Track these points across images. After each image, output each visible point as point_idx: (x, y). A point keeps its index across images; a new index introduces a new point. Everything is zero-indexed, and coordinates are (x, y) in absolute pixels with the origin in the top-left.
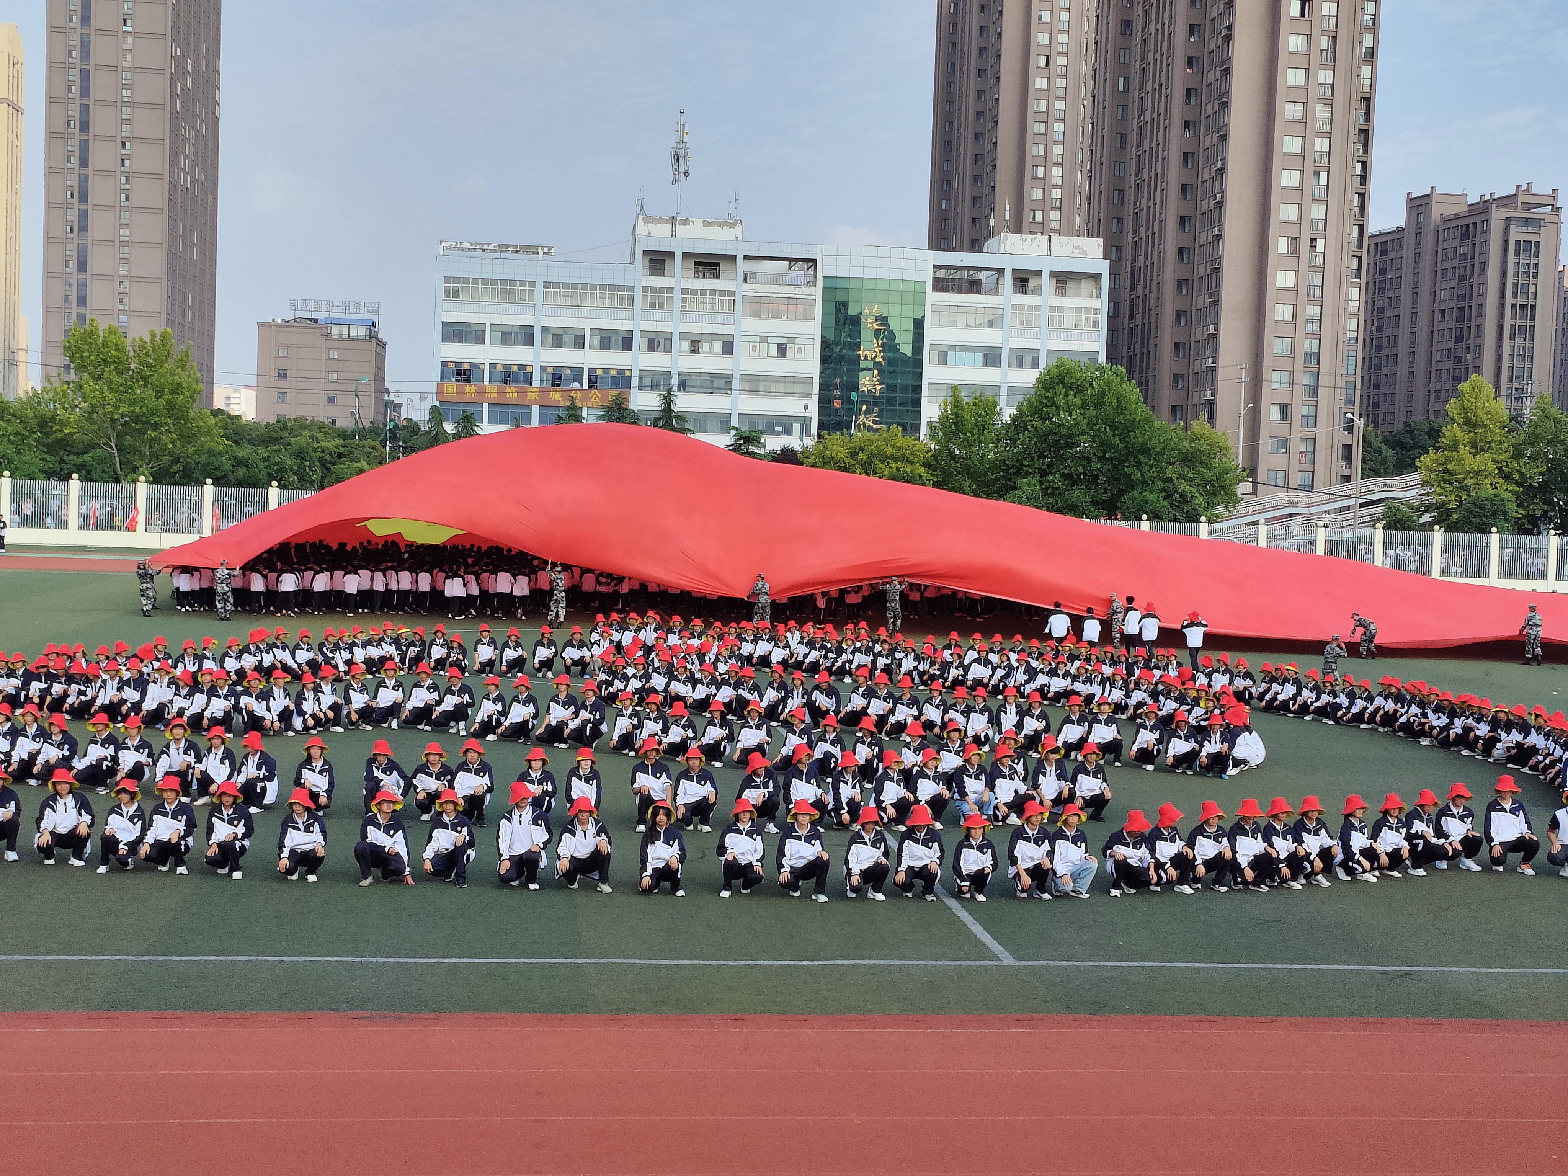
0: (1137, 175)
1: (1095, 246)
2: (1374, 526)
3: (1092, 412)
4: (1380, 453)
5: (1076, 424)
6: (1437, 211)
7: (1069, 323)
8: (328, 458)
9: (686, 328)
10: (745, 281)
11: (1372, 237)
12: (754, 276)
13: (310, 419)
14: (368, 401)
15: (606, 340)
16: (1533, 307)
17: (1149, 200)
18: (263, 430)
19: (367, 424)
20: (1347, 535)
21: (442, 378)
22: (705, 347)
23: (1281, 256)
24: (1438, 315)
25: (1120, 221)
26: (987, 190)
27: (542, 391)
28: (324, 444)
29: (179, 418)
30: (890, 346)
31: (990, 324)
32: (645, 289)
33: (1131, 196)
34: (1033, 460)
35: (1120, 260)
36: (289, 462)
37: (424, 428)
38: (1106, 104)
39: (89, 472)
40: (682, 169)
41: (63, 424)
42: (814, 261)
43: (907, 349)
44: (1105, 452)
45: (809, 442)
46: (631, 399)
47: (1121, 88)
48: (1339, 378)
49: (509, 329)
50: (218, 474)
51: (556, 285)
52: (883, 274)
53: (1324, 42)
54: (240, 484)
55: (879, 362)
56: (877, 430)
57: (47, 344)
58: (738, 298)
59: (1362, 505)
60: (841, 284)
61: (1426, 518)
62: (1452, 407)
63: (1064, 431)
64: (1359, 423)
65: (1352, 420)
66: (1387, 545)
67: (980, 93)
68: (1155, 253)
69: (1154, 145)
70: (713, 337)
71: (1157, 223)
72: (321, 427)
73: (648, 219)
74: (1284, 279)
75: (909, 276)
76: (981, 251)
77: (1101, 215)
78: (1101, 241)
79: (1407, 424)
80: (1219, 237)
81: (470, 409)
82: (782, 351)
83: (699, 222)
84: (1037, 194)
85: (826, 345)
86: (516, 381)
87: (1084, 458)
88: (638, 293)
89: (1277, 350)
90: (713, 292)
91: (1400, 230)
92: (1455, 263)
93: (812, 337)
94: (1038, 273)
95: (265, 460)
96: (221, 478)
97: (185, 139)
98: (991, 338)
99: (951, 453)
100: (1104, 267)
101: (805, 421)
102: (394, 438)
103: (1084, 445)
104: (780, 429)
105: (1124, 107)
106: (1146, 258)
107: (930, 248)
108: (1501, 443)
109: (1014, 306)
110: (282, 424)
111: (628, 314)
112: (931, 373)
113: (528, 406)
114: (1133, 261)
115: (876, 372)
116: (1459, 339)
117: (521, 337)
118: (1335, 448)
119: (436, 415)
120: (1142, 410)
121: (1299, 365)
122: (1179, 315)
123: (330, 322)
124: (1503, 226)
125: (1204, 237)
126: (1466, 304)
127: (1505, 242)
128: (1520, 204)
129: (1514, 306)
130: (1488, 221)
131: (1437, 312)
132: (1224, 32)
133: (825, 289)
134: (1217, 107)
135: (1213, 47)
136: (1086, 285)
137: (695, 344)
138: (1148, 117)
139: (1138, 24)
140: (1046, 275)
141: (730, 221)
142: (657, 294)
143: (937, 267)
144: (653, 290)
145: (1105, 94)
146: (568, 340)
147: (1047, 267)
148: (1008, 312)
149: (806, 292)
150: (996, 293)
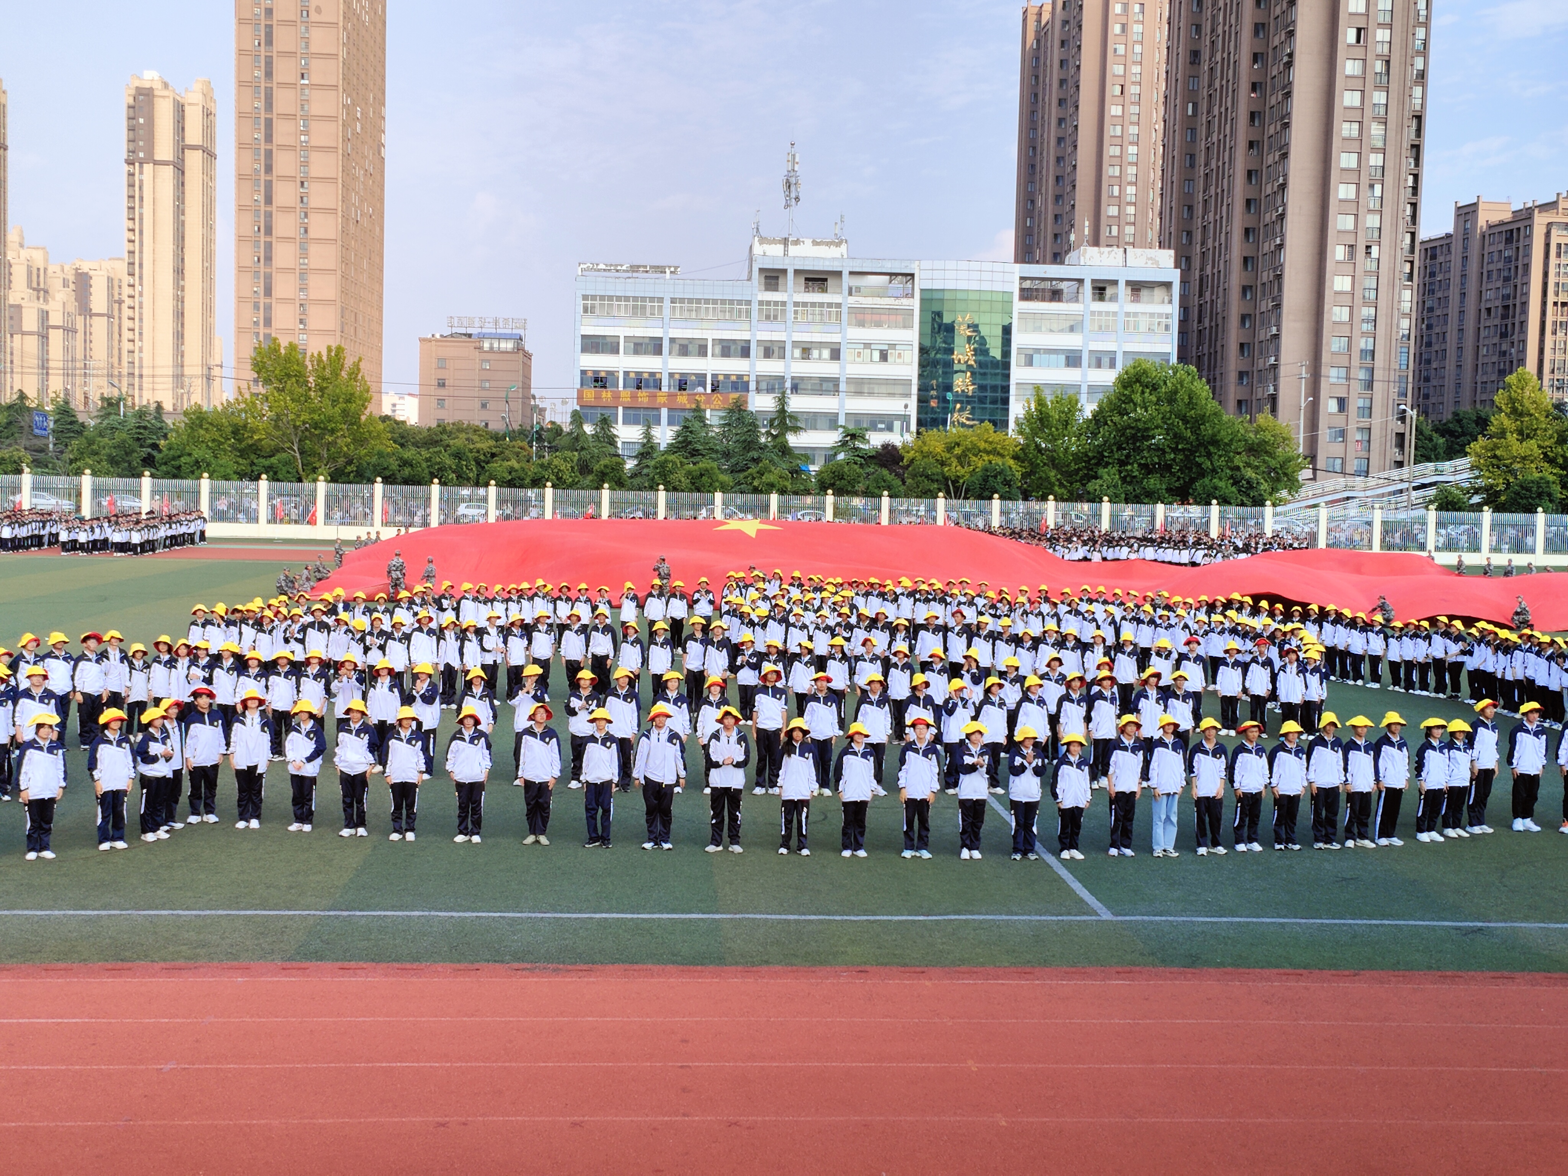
0: (1204, 192)
1: (1167, 257)
2: (1427, 508)
3: (1166, 408)
4: (1431, 440)
5: (1152, 418)
6: (1483, 218)
7: (1143, 327)
8: (482, 457)
9: (797, 337)
10: (850, 294)
11: (1422, 243)
12: (858, 289)
13: (466, 423)
14: (517, 406)
15: (727, 349)
17: (1216, 214)
18: (426, 434)
19: (516, 427)
20: (1402, 515)
21: (582, 385)
22: (815, 353)
23: (1338, 262)
24: (1484, 314)
25: (1189, 234)
26: (1068, 208)
27: (671, 395)
28: (478, 445)
29: (352, 424)
30: (981, 350)
31: (1072, 329)
32: (761, 303)
33: (1199, 210)
34: (1112, 451)
35: (1189, 269)
36: (449, 461)
37: (566, 428)
38: (1177, 127)
39: (275, 473)
40: (793, 195)
41: (254, 431)
42: (912, 275)
43: (996, 353)
44: (1177, 444)
45: (909, 438)
46: (750, 400)
47: (1190, 113)
48: (1392, 373)
49: (640, 341)
50: (387, 473)
51: (682, 301)
52: (975, 286)
53: (1379, 66)
54: (406, 482)
55: (971, 365)
56: (972, 426)
57: (239, 360)
58: (845, 310)
59: (1415, 488)
60: (936, 296)
61: (1476, 499)
62: (1500, 398)
63: (1140, 425)
64: (1412, 413)
65: (1404, 411)
66: (1440, 524)
67: (1061, 121)
68: (1222, 262)
69: (1220, 164)
70: (821, 345)
71: (1223, 235)
72: (476, 431)
73: (763, 240)
74: (1340, 283)
75: (998, 287)
76: (1062, 263)
77: (1172, 229)
78: (1172, 252)
79: (1456, 414)
80: (1281, 246)
81: (607, 412)
82: (884, 357)
83: (808, 242)
84: (1113, 211)
85: (923, 350)
86: (647, 386)
87: (1158, 449)
88: (755, 307)
89: (1335, 348)
90: (821, 305)
91: (1448, 236)
92: (1500, 265)
93: (911, 343)
94: (1115, 283)
95: (428, 460)
96: (390, 477)
97: (355, 178)
98: (1072, 341)
99: (1038, 446)
100: (1175, 276)
101: (905, 418)
102: (540, 439)
103: (1159, 438)
104: (883, 426)
105: (1193, 130)
106: (1213, 267)
107: (1017, 261)
108: (1545, 430)
109: (1093, 313)
110: (442, 429)
111: (746, 326)
112: (1018, 374)
113: (658, 409)
114: (1201, 270)
115: (969, 374)
116: (1504, 335)
117: (651, 348)
118: (1389, 437)
119: (577, 418)
120: (1212, 405)
121: (1356, 361)
122: (1243, 318)
123: (483, 337)
124: (1545, 231)
125: (1267, 247)
126: (1510, 302)
127: (1547, 245)
128: (1560, 210)
129: (1555, 304)
130: (1531, 226)
131: (1483, 310)
132: (1285, 59)
133: (922, 300)
134: (1279, 127)
135: (1275, 73)
136: (1159, 293)
137: (806, 351)
138: (1215, 139)
139: (1205, 55)
140: (1122, 284)
141: (836, 241)
142: (772, 308)
143: (1023, 279)
144: (768, 303)
145: (1175, 119)
146: (693, 349)
147: (1123, 277)
148: (1088, 318)
149: (905, 303)
150: (1077, 301)
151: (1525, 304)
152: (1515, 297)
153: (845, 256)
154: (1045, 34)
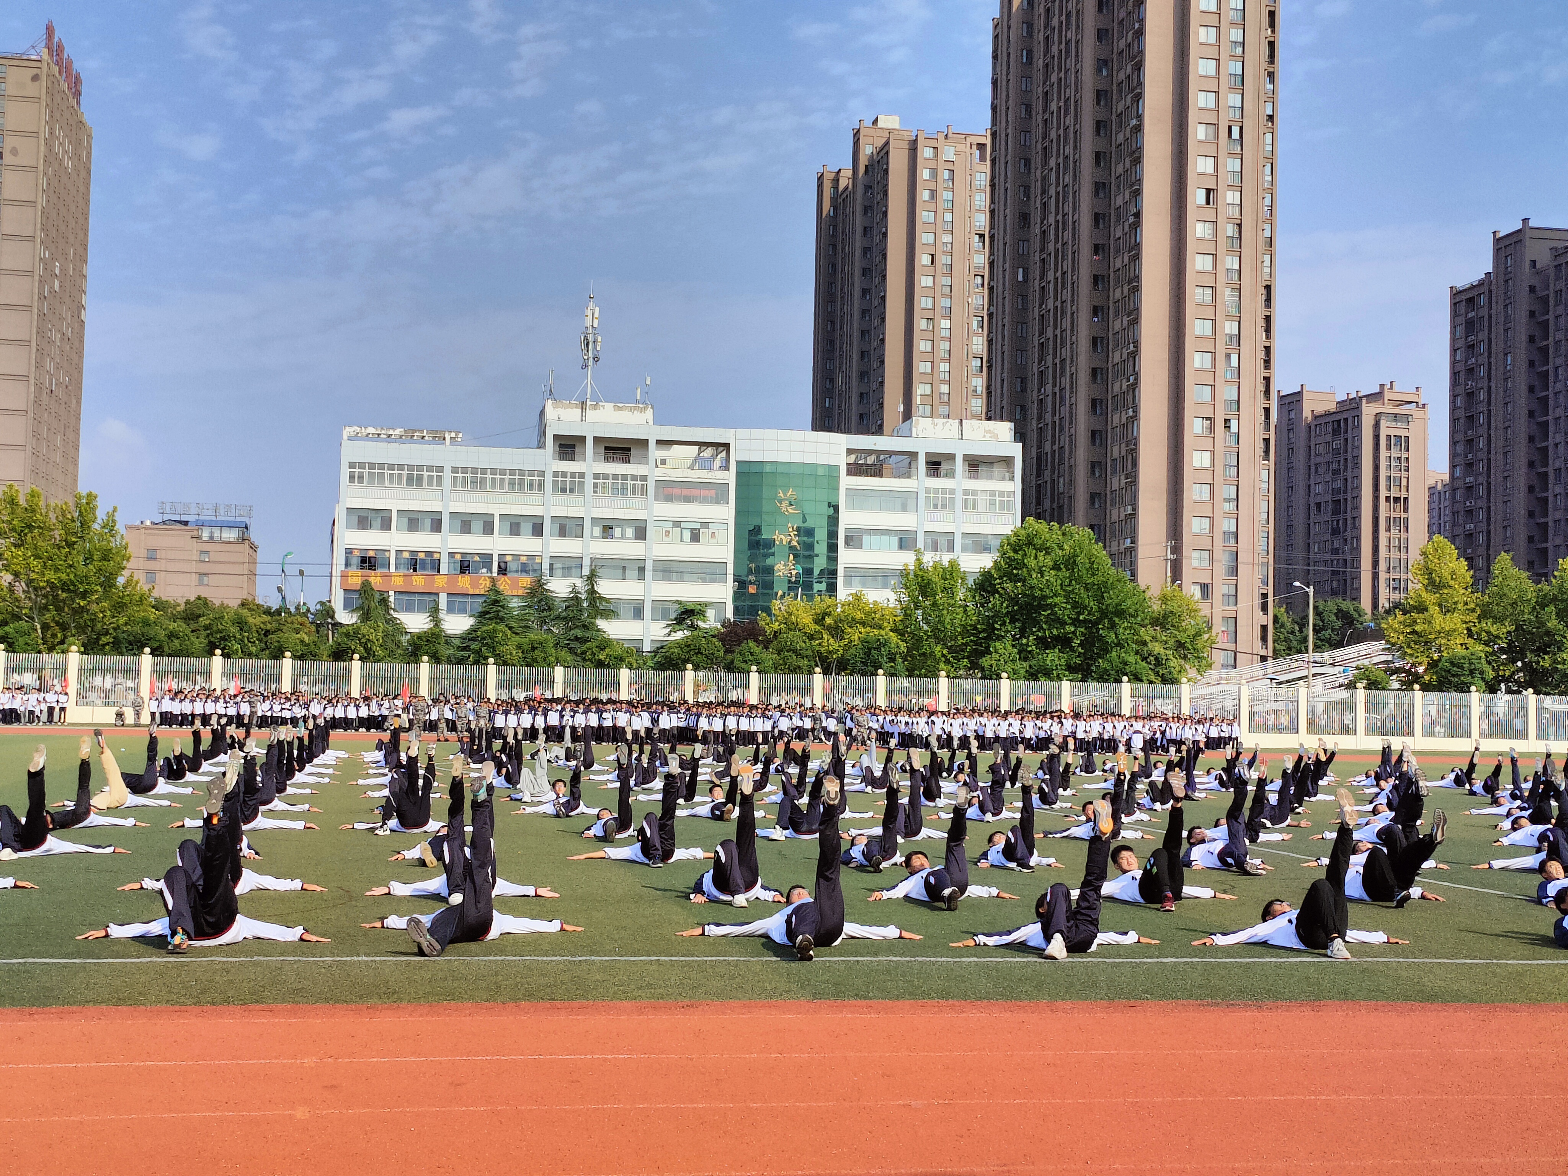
0: (1040, 362)
1: (1004, 429)
3: (1064, 573)
6: (1309, 408)
7: (983, 507)
9: (599, 513)
10: (657, 466)
12: (665, 460)
15: (516, 526)
16: (1406, 499)
17: (1054, 386)
21: (347, 566)
22: (618, 532)
23: (1196, 437)
24: (1313, 509)
25: (1024, 406)
26: (875, 385)
27: (451, 579)
28: (250, 620)
29: (110, 586)
30: (805, 530)
31: (905, 507)
32: (555, 473)
33: (1034, 383)
36: (233, 629)
38: (1007, 293)
40: (592, 354)
42: (726, 446)
46: (548, 586)
47: (1020, 278)
48: (1256, 557)
49: (416, 515)
51: (465, 470)
52: (797, 458)
53: (1230, 230)
55: (795, 546)
58: (651, 483)
60: (755, 469)
67: (865, 291)
68: (1064, 438)
69: (1057, 333)
70: (626, 522)
73: (557, 404)
74: (1198, 459)
75: (823, 460)
77: (1004, 401)
78: (1011, 424)
80: (1134, 418)
82: (695, 537)
83: (609, 406)
84: (925, 390)
85: (739, 530)
86: (424, 567)
88: (549, 478)
89: (1196, 528)
90: (624, 477)
92: (1329, 457)
93: (726, 521)
94: (951, 457)
95: (205, 629)
97: (51, 342)
98: (906, 522)
100: (1016, 450)
101: (720, 606)
105: (1024, 297)
106: (1053, 443)
109: (928, 491)
111: (539, 500)
112: (846, 557)
113: (436, 594)
114: (1039, 447)
115: (791, 557)
116: (1335, 532)
117: (428, 523)
118: (1254, 630)
120: (1115, 571)
121: (1218, 544)
122: (1093, 497)
123: (201, 525)
124: (1373, 422)
125: (1117, 419)
126: (1341, 497)
127: (1377, 437)
128: (1386, 401)
129: (1388, 499)
130: (1359, 417)
131: (1312, 505)
132: (1131, 219)
133: (738, 474)
134: (1126, 291)
135: (1119, 234)
136: (997, 470)
137: (607, 530)
138: (1050, 306)
139: (1036, 217)
140: (959, 460)
141: (641, 406)
142: (568, 479)
143: (850, 451)
144: (564, 474)
145: (1004, 285)
146: (477, 525)
147: (960, 451)
148: (922, 495)
149: (719, 476)
150: (909, 477)
151: (1357, 497)
152: (1345, 492)
153: (651, 422)
154: (843, 200)
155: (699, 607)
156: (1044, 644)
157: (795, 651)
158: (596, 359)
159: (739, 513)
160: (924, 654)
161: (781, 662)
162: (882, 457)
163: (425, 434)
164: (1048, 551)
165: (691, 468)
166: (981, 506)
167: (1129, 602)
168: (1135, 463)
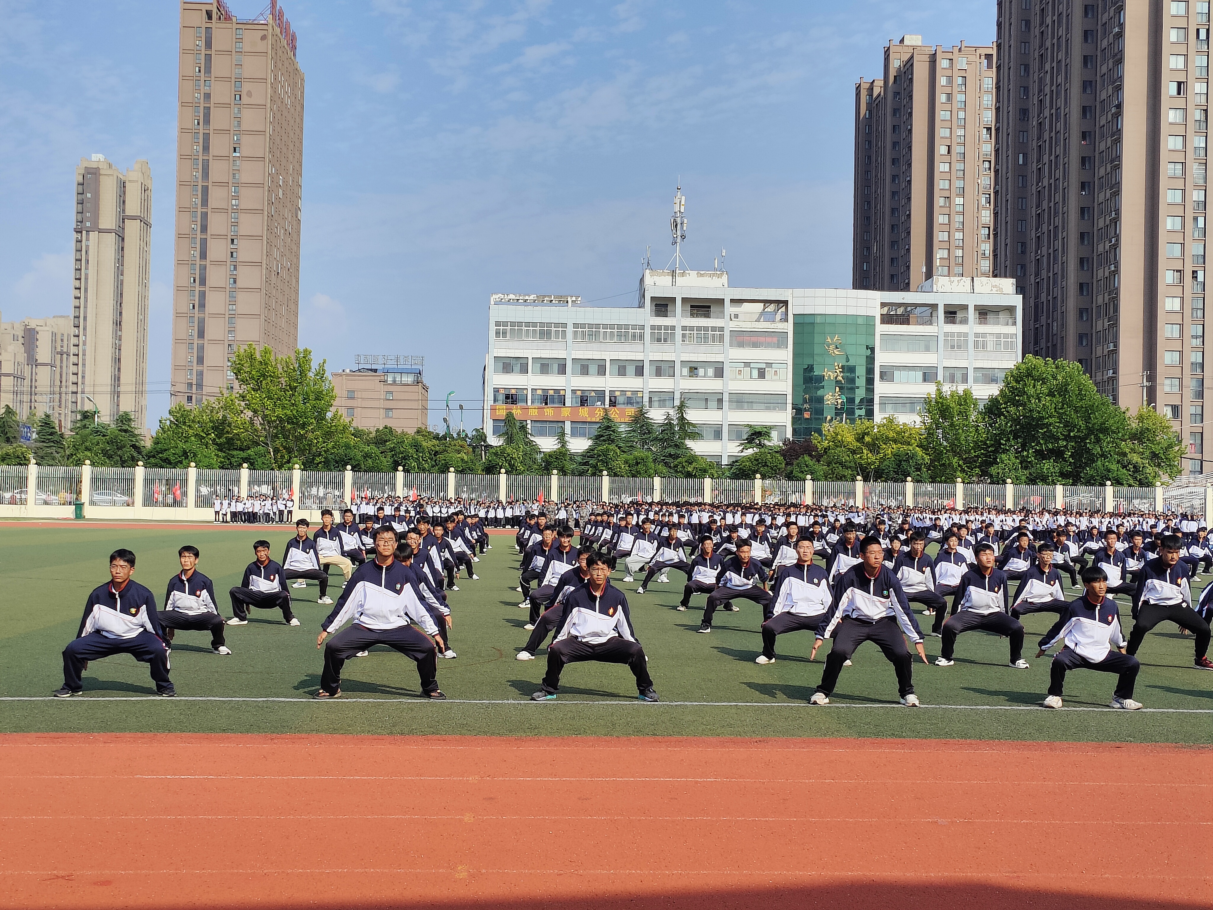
0: (1037, 230)
1: (1008, 284)
9: (686, 357)
10: (731, 320)
12: (738, 315)
15: (623, 368)
21: (495, 401)
22: (701, 372)
23: (1168, 286)
25: (1023, 267)
26: (903, 252)
27: (574, 410)
30: (848, 367)
31: (928, 348)
32: (652, 327)
33: (1032, 246)
38: (1009, 174)
40: (680, 233)
42: (786, 303)
47: (1021, 162)
49: (547, 362)
51: (583, 326)
52: (841, 311)
53: (1198, 115)
55: (840, 381)
58: (726, 333)
60: (807, 320)
68: (1057, 290)
69: (1051, 205)
70: (707, 364)
73: (653, 273)
74: (1170, 303)
75: (862, 312)
78: (1013, 281)
80: (1115, 273)
82: (762, 374)
83: (694, 274)
84: (943, 255)
85: (796, 368)
86: (553, 401)
88: (647, 330)
89: (1168, 361)
90: (706, 328)
93: (785, 362)
94: (965, 307)
97: (277, 236)
98: (928, 359)
100: (1017, 301)
101: (782, 429)
105: (1024, 177)
106: (1048, 294)
109: (946, 334)
111: (640, 348)
112: (881, 389)
113: (562, 422)
114: (1037, 297)
115: (837, 389)
117: (556, 367)
121: (1187, 373)
122: (1081, 336)
123: (386, 372)
125: (1101, 273)
132: (1114, 110)
133: (795, 324)
134: (1109, 169)
135: (1103, 122)
136: (1002, 316)
137: (693, 370)
138: (1046, 182)
139: (1034, 111)
140: (971, 310)
141: (719, 273)
142: (663, 331)
143: (883, 305)
144: (659, 327)
145: (1007, 167)
146: (593, 369)
147: (972, 302)
148: (941, 339)
149: (780, 326)
150: (931, 324)
153: (726, 286)
154: (877, 104)
155: (765, 429)
156: (1041, 455)
157: (841, 464)
158: (683, 237)
159: (796, 355)
160: (944, 464)
161: (830, 472)
162: (909, 309)
163: (552, 299)
164: (1044, 381)
165: (758, 320)
166: (990, 346)
167: (1111, 421)
168: (1116, 309)
